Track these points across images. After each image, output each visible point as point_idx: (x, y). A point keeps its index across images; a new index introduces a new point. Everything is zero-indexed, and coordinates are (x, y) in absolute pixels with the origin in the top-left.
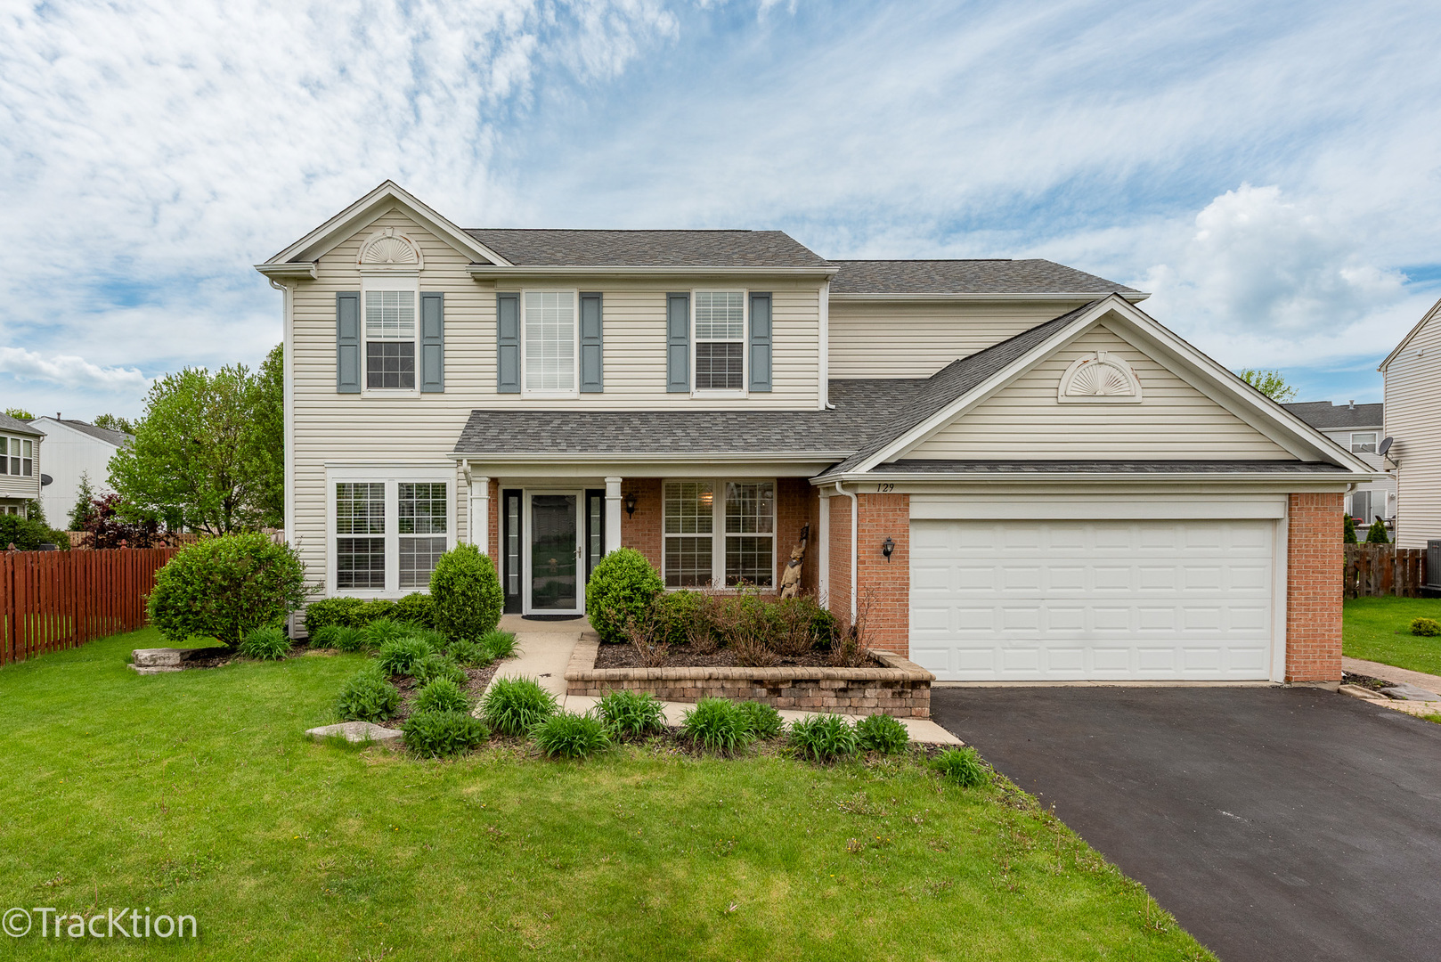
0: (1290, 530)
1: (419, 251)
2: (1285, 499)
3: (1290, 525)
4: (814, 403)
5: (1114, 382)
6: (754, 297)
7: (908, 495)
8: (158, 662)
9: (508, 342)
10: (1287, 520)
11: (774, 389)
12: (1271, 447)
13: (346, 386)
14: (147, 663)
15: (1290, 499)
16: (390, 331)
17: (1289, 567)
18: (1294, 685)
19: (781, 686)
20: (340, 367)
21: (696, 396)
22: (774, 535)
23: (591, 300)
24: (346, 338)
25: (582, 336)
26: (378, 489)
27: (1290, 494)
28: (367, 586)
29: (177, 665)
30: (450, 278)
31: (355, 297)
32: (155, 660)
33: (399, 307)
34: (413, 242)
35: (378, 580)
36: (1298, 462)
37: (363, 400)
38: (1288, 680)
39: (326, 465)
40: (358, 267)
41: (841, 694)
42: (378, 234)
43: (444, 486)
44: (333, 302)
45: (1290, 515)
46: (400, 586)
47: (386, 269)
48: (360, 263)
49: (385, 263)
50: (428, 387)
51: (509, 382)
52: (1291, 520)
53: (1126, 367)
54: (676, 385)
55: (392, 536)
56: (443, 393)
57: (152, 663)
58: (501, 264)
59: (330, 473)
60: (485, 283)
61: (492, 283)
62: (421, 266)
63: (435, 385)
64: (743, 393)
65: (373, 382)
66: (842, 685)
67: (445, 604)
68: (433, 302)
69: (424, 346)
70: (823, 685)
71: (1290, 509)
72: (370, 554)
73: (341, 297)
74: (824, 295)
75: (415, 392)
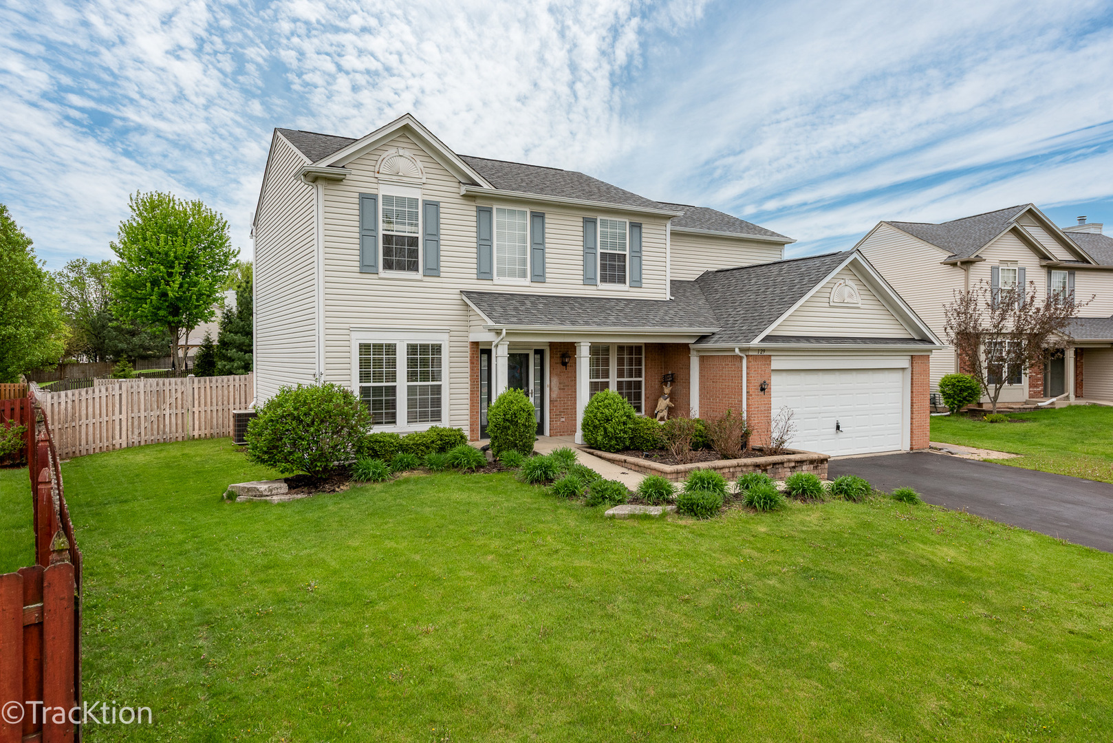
0: (912, 374)
1: (422, 168)
2: (910, 358)
3: (912, 371)
4: (664, 296)
5: (851, 296)
6: (633, 225)
7: (770, 356)
8: (274, 492)
9: (484, 242)
10: (910, 369)
11: (644, 285)
12: (904, 332)
13: (367, 268)
14: (266, 493)
15: (912, 358)
16: (400, 227)
17: (912, 392)
18: (914, 451)
19: (768, 468)
20: (363, 253)
21: (600, 288)
22: (643, 379)
23: (538, 217)
24: (367, 231)
25: (533, 243)
26: (391, 349)
27: (912, 356)
28: (381, 423)
29: (287, 494)
30: (445, 191)
31: (374, 198)
32: (271, 491)
33: (407, 210)
34: (418, 161)
35: (392, 419)
36: (913, 339)
37: (380, 279)
38: (912, 449)
39: (351, 329)
40: (377, 175)
41: (792, 470)
42: (392, 151)
43: (440, 346)
44: (357, 201)
45: (912, 366)
46: (408, 422)
47: (398, 178)
48: (378, 173)
49: (397, 174)
50: (429, 272)
51: (484, 273)
52: (912, 369)
53: (855, 287)
54: (588, 280)
55: (402, 384)
56: (439, 276)
57: (270, 493)
58: (486, 187)
59: (354, 335)
60: (470, 198)
61: (474, 199)
62: (424, 180)
63: (433, 271)
64: (625, 287)
65: (388, 265)
66: (793, 464)
67: (510, 432)
68: (432, 207)
69: (425, 240)
70: (785, 465)
71: (912, 363)
72: (384, 398)
73: (364, 198)
74: (669, 227)
75: (418, 275)
